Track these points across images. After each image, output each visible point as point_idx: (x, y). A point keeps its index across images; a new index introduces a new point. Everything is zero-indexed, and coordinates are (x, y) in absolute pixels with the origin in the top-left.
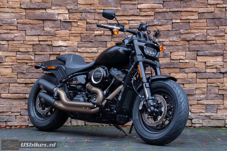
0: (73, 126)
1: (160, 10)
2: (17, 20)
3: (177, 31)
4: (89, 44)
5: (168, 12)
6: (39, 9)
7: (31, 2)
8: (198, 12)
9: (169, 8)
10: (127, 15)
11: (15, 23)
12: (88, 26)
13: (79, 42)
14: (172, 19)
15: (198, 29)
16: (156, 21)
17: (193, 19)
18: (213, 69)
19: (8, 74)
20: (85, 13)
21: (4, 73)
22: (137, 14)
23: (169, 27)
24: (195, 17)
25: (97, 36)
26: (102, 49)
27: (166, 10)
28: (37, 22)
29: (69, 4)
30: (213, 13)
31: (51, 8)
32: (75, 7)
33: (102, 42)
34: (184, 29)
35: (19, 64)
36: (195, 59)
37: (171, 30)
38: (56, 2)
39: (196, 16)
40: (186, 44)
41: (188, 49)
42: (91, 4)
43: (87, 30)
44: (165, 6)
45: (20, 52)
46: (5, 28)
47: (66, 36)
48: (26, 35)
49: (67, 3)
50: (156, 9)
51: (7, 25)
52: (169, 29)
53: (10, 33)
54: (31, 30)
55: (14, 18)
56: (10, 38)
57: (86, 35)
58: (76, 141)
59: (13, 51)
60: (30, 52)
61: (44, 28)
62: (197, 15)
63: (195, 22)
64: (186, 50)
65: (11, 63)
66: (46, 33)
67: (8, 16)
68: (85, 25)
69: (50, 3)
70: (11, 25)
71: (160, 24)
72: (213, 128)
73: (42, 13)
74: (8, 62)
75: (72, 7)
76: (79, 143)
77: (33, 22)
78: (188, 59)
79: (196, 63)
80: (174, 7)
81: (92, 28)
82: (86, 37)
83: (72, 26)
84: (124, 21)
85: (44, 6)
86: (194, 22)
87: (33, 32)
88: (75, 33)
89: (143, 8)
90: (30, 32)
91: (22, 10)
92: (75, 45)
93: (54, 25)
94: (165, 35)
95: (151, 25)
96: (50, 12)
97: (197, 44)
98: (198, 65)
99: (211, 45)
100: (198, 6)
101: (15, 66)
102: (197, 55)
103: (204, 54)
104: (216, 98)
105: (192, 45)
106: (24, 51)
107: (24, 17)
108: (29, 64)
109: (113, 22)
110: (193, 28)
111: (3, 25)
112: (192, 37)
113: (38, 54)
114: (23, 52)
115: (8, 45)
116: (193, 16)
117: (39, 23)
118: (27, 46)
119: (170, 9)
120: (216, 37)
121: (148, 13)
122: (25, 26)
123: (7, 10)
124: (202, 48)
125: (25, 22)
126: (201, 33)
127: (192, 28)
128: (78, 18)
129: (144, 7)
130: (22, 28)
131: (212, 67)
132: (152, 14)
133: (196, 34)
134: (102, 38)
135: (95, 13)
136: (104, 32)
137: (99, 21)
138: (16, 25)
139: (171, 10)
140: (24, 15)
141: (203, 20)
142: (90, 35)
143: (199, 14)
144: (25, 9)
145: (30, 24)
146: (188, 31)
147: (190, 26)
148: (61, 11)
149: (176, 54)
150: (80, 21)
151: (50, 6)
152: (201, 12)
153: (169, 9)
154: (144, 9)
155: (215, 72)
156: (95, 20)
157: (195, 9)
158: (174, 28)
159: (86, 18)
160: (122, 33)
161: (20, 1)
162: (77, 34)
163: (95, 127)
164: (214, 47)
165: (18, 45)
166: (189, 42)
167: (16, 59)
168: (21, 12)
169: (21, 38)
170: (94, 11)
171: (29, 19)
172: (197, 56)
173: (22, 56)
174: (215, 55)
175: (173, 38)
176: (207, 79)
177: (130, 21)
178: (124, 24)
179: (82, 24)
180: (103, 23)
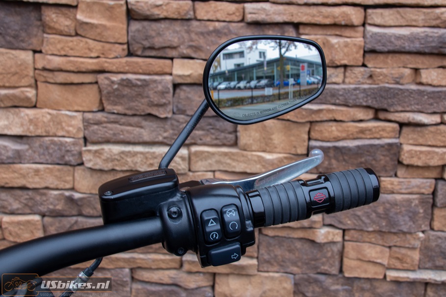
4: (141, 127)
12: (138, 31)
13: (89, 116)
25: (184, 88)
26: (213, 154)
43: (130, 54)
47: (14, 80)
57: (123, 80)
68: (118, 28)
81: (158, 42)
82: (126, 91)
83: (45, 28)
84: (337, 11)
88: (64, 68)
92: (68, 132)
109: (274, 13)
137: (199, 5)
142: (145, 85)
150: (88, 5)
162: (73, 72)
177: (370, 11)
178: (335, 25)
179: (103, 22)
180: (219, 16)
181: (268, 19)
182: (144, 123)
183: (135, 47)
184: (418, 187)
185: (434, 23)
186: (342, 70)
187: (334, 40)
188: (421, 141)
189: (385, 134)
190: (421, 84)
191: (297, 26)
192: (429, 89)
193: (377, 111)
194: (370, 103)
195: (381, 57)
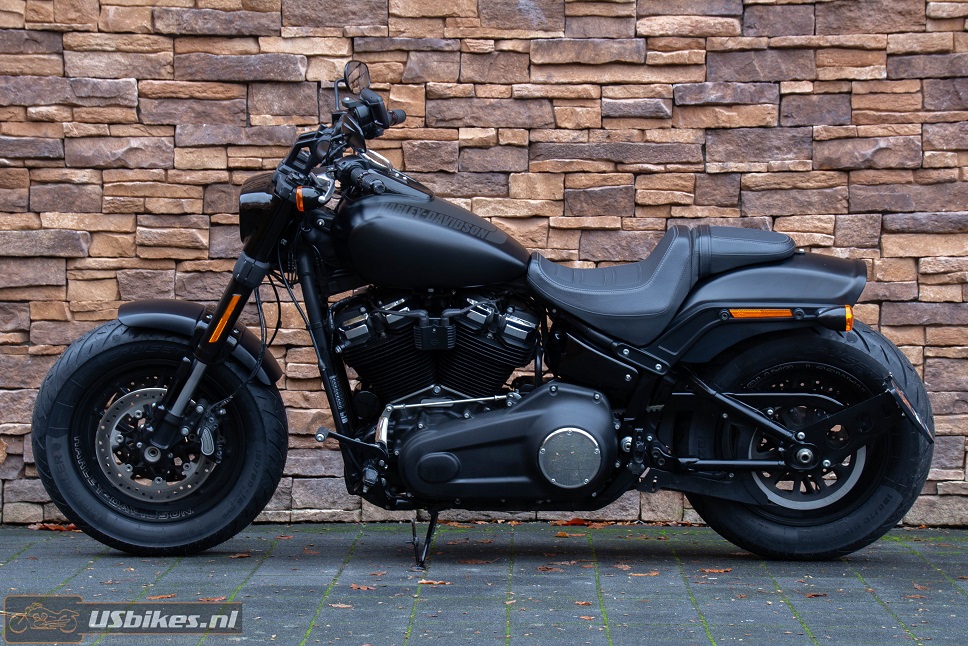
0: (371, 522)
1: (731, 44)
2: (140, 84)
3: (799, 129)
4: (434, 182)
5: (763, 50)
6: (230, 37)
7: (196, 6)
8: (885, 49)
9: (766, 34)
10: (592, 62)
11: (129, 97)
12: (433, 107)
14: (781, 78)
15: (887, 120)
16: (714, 86)
17: (864, 78)
18: (949, 288)
19: (100, 305)
20: (418, 54)
21: (84, 303)
22: (635, 59)
23: (767, 112)
24: (873, 70)
25: (467, 150)
26: (490, 203)
27: (756, 40)
28: (222, 93)
29: (351, 16)
30: (948, 56)
31: (278, 33)
32: (377, 29)
33: (488, 175)
34: (830, 121)
35: (147, 265)
36: (873, 247)
37: (776, 125)
38: (298, 7)
39: (879, 69)
40: (838, 181)
41: (846, 205)
42: (443, 18)
43: (426, 126)
44: (749, 27)
45: (150, 213)
46: (90, 116)
48: (175, 146)
49: (345, 14)
50: (713, 39)
51: (95, 102)
52: (769, 119)
53: (111, 136)
54: (197, 126)
55: (126, 76)
56: (108, 157)
57: (421, 144)
58: (381, 584)
59: (123, 210)
60: (194, 214)
61: (248, 114)
62: (881, 64)
63: (876, 93)
64: (839, 206)
65: (113, 263)
66: (259, 134)
67: (103, 65)
68: (418, 105)
69: (277, 11)
70: (113, 102)
71: (728, 100)
72: (947, 531)
73: (242, 53)
74: (101, 253)
75: (365, 29)
76: (393, 595)
77: (205, 91)
78: (846, 244)
79: (877, 262)
80: (786, 28)
81: (448, 115)
82: (424, 153)
84: (580, 87)
85: (249, 26)
86: (871, 93)
87: (206, 133)
89: (661, 32)
90: (192, 134)
91: (161, 39)
93: (292, 104)
94: (750, 144)
95: (693, 103)
96: (273, 50)
97: (884, 184)
98: (885, 270)
99: (940, 186)
100: (886, 26)
101: (129, 272)
102: (884, 230)
103: (911, 223)
104: (960, 407)
105: (860, 189)
106: (165, 212)
107: (166, 71)
108: (188, 266)
109: (534, 91)
110: (867, 116)
111: (80, 103)
112: (863, 155)
113: (224, 222)
114: (163, 214)
115: (102, 187)
116: (867, 68)
117: (229, 95)
118: (180, 191)
119: (769, 38)
120: (960, 154)
121: (682, 56)
122: (171, 107)
123: (99, 42)
124: (904, 198)
125: (173, 89)
126: (901, 140)
127: (860, 118)
128: (391, 76)
129: (662, 30)
130: (160, 115)
131: (946, 279)
132: (695, 59)
133: (877, 141)
134: (489, 159)
135: (461, 52)
136: (497, 133)
137: (478, 87)
138: (133, 101)
139: (775, 42)
140: (169, 64)
141: (908, 82)
142: (439, 147)
143: (891, 59)
144: (172, 36)
145: (192, 98)
146: (847, 129)
147: (852, 110)
148: (320, 46)
149: (797, 225)
150: (398, 89)
151: (274, 26)
152: (901, 49)
153: (766, 39)
154: (662, 36)
155: (959, 299)
156: (461, 83)
157: (875, 38)
158: (787, 116)
159: (425, 76)
160: (571, 138)
161: (151, 3)
162: (384, 139)
163: (460, 529)
164: (952, 197)
165: (140, 186)
166: (848, 175)
167: (134, 242)
168: (156, 47)
169: (153, 156)
170: (455, 46)
171: (190, 78)
172: (881, 234)
173: (159, 231)
174: (956, 231)
175: (785, 157)
176: (924, 326)
177: (604, 88)
178: (579, 99)
179: (409, 101)
180: (494, 94)
181: (530, 95)
182: (436, 179)
183: (431, 120)
184: (652, 223)
185: (651, 95)
186: (587, 131)
187: (578, 109)
188: (651, 185)
189: (623, 182)
190: (647, 141)
191: (551, 100)
192: (654, 145)
193: (617, 163)
194: (609, 156)
195: (615, 121)
